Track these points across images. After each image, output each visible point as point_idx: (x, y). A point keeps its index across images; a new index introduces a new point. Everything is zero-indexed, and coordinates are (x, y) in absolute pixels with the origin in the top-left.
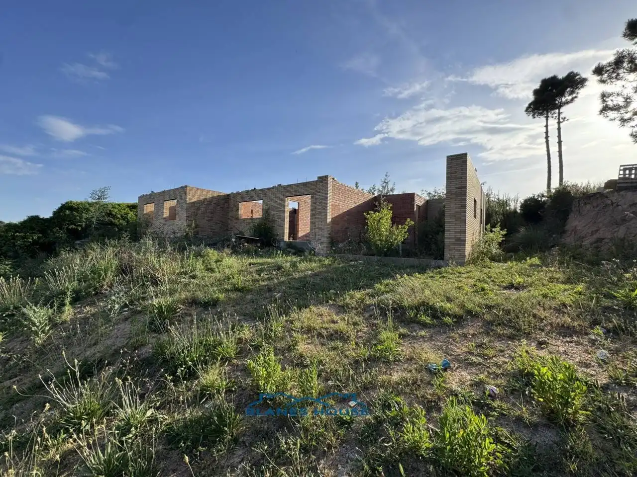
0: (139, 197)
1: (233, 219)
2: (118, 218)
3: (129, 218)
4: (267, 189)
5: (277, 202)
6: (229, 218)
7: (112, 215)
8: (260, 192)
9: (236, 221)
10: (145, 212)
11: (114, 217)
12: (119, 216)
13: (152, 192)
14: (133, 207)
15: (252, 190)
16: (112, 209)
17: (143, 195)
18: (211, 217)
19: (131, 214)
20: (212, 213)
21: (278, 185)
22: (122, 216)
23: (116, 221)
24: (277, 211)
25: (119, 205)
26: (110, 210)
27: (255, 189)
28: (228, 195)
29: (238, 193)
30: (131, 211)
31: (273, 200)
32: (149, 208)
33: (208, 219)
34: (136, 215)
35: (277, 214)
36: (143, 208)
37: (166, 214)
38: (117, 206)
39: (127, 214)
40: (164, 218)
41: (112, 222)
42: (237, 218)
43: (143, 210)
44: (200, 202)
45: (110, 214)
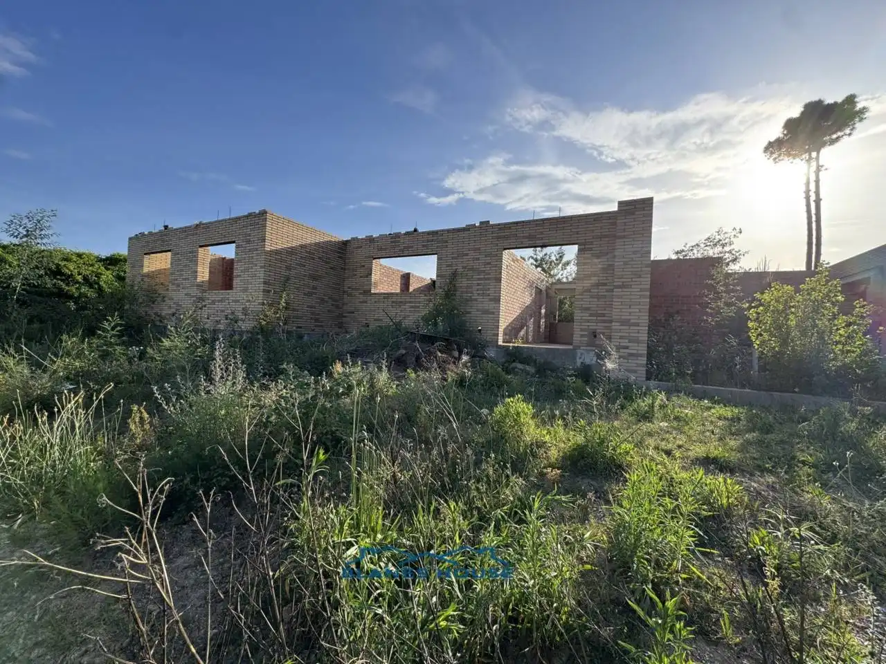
0: (130, 239)
1: (356, 293)
2: (77, 282)
3: (101, 283)
4: (448, 231)
5: (478, 259)
6: (344, 292)
7: (62, 274)
8: (430, 237)
9: (362, 298)
10: (146, 270)
11: (68, 279)
12: (79, 278)
13: (166, 227)
14: (112, 261)
15: (407, 233)
16: (62, 263)
17: (142, 234)
18: (314, 288)
19: (107, 276)
20: (314, 278)
21: (481, 223)
22: (85, 279)
23: (73, 289)
24: (479, 279)
25: (80, 256)
26: (58, 265)
27: (416, 230)
28: (345, 243)
29: (370, 240)
30: (108, 269)
31: (467, 255)
32: (158, 263)
33: (307, 290)
34: (121, 279)
35: (478, 285)
36: (142, 261)
37: (203, 274)
38: (74, 258)
39: (98, 275)
40: (198, 286)
41: (61, 289)
42: (367, 292)
43: (142, 266)
44: (291, 251)
45: (57, 272)
